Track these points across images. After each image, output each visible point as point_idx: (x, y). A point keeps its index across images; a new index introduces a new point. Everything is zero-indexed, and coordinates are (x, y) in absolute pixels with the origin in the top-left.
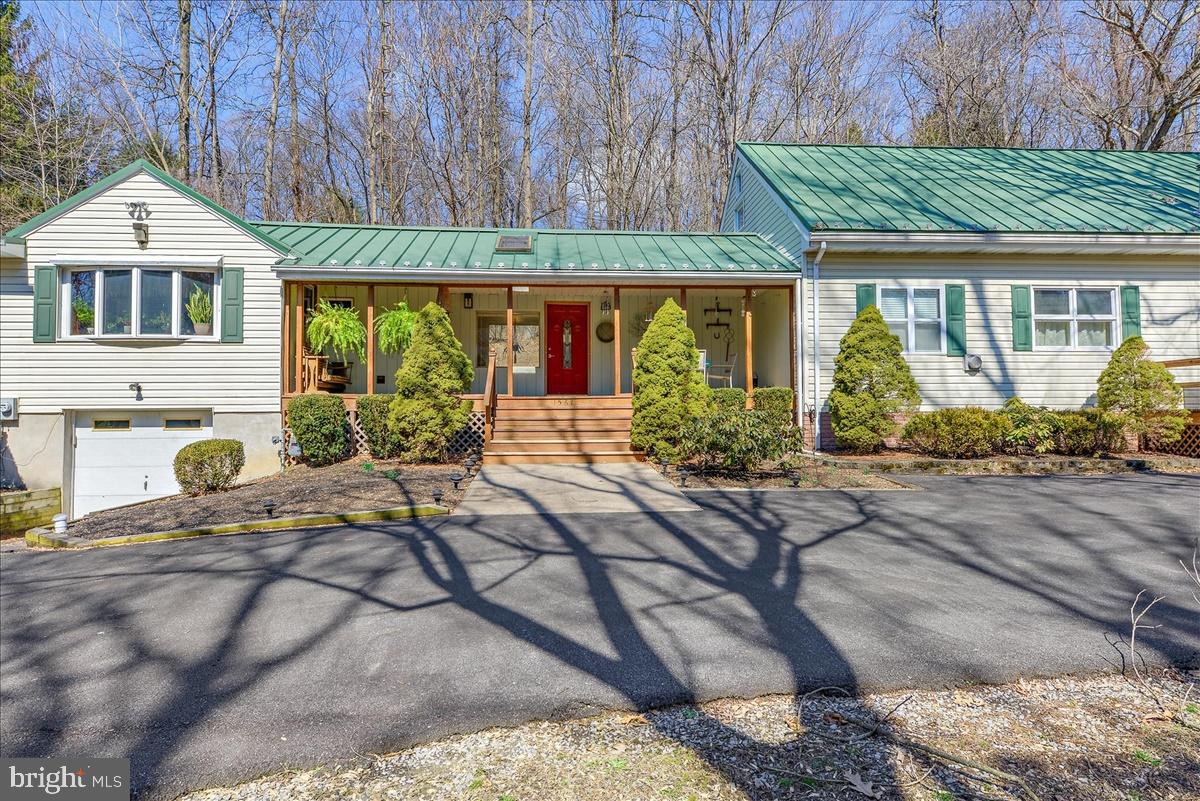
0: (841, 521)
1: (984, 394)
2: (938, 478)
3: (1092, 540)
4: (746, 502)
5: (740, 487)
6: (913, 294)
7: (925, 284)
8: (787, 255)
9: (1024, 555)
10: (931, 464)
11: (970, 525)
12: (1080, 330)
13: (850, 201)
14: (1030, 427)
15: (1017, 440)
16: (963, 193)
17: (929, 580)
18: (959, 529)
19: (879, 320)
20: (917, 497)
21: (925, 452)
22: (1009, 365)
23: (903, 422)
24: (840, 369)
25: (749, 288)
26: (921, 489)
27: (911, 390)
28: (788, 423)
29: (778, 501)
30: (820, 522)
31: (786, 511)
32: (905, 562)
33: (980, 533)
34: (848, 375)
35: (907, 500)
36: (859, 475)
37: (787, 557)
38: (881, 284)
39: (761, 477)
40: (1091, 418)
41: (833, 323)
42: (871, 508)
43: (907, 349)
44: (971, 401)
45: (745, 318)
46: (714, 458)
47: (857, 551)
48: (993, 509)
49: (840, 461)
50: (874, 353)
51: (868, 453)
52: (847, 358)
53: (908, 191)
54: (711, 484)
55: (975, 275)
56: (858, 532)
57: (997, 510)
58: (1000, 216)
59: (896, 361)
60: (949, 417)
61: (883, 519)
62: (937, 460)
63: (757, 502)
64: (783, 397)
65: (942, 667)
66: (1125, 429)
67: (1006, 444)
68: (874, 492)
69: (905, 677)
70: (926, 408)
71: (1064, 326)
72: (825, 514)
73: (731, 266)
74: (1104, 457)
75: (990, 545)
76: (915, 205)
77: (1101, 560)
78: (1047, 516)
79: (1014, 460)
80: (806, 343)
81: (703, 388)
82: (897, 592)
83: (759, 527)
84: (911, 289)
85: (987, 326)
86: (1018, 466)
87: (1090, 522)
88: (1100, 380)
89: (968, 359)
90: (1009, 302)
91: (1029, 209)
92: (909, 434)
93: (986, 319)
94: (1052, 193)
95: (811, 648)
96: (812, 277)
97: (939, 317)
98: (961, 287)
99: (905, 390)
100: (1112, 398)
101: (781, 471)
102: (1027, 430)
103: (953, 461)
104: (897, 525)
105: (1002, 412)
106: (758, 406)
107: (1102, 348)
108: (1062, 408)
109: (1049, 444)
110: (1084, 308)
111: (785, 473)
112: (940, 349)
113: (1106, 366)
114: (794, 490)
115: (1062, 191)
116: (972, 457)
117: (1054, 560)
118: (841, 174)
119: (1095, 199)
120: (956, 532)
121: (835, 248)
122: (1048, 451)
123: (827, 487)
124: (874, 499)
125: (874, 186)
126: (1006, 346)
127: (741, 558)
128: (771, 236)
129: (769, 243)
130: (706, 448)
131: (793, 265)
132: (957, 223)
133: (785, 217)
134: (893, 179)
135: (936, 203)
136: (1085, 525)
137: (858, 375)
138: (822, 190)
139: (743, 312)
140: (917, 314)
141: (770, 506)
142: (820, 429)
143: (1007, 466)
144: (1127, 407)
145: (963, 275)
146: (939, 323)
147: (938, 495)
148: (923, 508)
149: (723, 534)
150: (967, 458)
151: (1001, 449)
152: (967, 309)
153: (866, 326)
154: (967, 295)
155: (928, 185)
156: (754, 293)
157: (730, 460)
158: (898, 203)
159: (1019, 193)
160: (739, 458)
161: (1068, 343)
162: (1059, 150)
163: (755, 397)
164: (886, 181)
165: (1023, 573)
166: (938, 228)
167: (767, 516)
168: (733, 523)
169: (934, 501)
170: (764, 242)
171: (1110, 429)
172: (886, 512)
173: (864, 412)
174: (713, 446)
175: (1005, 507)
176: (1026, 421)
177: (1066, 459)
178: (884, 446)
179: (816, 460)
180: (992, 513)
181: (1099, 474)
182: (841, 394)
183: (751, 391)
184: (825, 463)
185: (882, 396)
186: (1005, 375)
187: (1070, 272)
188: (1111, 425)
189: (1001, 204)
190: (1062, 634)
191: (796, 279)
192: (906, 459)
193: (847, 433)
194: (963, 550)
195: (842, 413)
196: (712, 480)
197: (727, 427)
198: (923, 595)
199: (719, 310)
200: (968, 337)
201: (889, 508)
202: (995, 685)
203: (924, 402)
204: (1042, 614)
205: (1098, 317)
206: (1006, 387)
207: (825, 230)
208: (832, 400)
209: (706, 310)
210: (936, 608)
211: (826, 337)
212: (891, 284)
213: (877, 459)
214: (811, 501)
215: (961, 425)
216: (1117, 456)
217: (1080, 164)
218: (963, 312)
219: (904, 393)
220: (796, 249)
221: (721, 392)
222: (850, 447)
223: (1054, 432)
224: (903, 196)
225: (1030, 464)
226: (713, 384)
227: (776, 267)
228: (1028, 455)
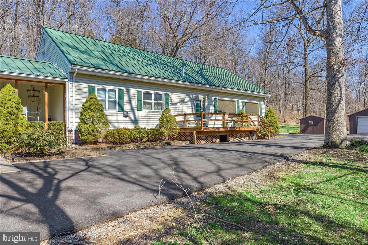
0: (79, 169)
1: (129, 124)
2: (115, 151)
3: (154, 166)
4: (42, 166)
5: (40, 160)
6: (108, 91)
7: (112, 88)
8: (63, 72)
9: (136, 173)
10: (112, 147)
11: (121, 166)
12: (155, 105)
13: (87, 56)
14: (141, 134)
15: (138, 138)
16: (124, 60)
17: (106, 186)
18: (118, 167)
19: (96, 99)
20: (107, 158)
21: (111, 143)
22: (137, 115)
23: (104, 133)
24: (82, 115)
25: (46, 83)
26: (108, 155)
27: (106, 122)
28: (62, 134)
29: (55, 164)
30: (70, 170)
31: (57, 168)
32: (99, 181)
33: (124, 168)
34: (85, 117)
35: (103, 159)
36: (89, 152)
37: (55, 185)
38: (97, 86)
39: (50, 155)
40: (157, 131)
41: (80, 98)
42: (91, 163)
43: (106, 109)
44: (125, 126)
45: (45, 95)
46: (29, 149)
47: (83, 179)
48: (129, 160)
49: (82, 147)
50: (94, 110)
51: (92, 144)
52: (84, 111)
53: (107, 56)
54: (27, 160)
55: (127, 86)
56: (84, 172)
57: (130, 160)
58: (134, 69)
59: (101, 113)
60: (118, 131)
61: (94, 167)
62: (114, 145)
63: (47, 165)
64: (60, 125)
65: (105, 215)
66: (165, 134)
67: (135, 139)
68: (92, 157)
69: (92, 222)
70: (111, 128)
71: (151, 104)
72: (73, 167)
73: (39, 74)
74: (160, 142)
75: (126, 171)
76: (109, 61)
77: (156, 172)
78: (143, 160)
79: (137, 144)
80: (70, 105)
81: (25, 121)
82: (94, 192)
83: (46, 175)
84: (107, 89)
85: (130, 103)
86: (138, 146)
87: (154, 161)
88: (159, 120)
89: (124, 113)
90: (136, 96)
91: (142, 68)
92: (106, 137)
93: (130, 100)
94: (148, 64)
95: (58, 219)
96: (72, 81)
97: (116, 99)
98: (123, 90)
99: (104, 122)
100: (162, 125)
101: (58, 153)
102: (141, 135)
103: (119, 145)
104: (99, 168)
105: (134, 129)
106: (50, 128)
107: (160, 111)
108: (150, 128)
109: (146, 139)
110: (156, 99)
111: (60, 153)
112: (116, 109)
113: (161, 116)
114: (63, 159)
115: (151, 64)
116: (125, 144)
117: (143, 174)
118: (84, 47)
119: (159, 68)
120: (117, 168)
121: (81, 72)
122: (146, 141)
123: (76, 157)
124: (92, 160)
125: (95, 53)
126: (135, 109)
127: (36, 188)
128: (57, 64)
129: (56, 67)
130: (25, 146)
131: (65, 76)
132: (122, 69)
133: (62, 58)
134: (102, 52)
135: (115, 62)
136: (152, 162)
137: (88, 117)
138: (77, 51)
139: (44, 92)
140: (109, 97)
141: (51, 166)
142: (75, 136)
143: (135, 146)
144: (166, 128)
145: (123, 86)
146: (116, 101)
147: (113, 157)
148: (108, 162)
149: (28, 180)
150: (123, 144)
151: (133, 141)
152: (124, 97)
153: (91, 100)
154: (124, 92)
155: (113, 55)
156: (49, 85)
157: (35, 150)
158: (103, 60)
159: (139, 63)
160: (40, 149)
161: (152, 109)
162: (151, 52)
163: (49, 125)
164: (100, 52)
165: (135, 179)
166: (115, 70)
167: (50, 170)
168: (33, 175)
169: (112, 159)
170: (53, 66)
171: (161, 134)
172: (95, 164)
173: (90, 130)
174: (28, 145)
175: (133, 159)
176: (140, 132)
177: (151, 143)
178: (98, 142)
179: (73, 148)
180: (129, 161)
181: (158, 147)
182: (82, 124)
183: (47, 122)
184: (76, 149)
185: (96, 124)
186: (135, 118)
187: (153, 88)
188: (162, 133)
189: (134, 65)
190: (142, 196)
191: (66, 82)
192: (104, 146)
193: (84, 138)
194: (118, 174)
195: (83, 130)
196: (28, 158)
197: (34, 137)
198: (103, 191)
199: (33, 91)
200: (125, 106)
201: (96, 162)
202: (121, 217)
203: (111, 126)
204: (138, 191)
205: (159, 102)
206: (135, 122)
207: (77, 65)
208: (79, 126)
209: (28, 90)
210: (106, 195)
211: (78, 103)
212: (101, 87)
213: (95, 146)
214: (68, 163)
215: (122, 134)
216: (163, 141)
217: (156, 57)
218: (123, 98)
219: (104, 123)
220: (66, 70)
221: (33, 123)
222: (86, 143)
223: (148, 135)
224: (105, 58)
225: (141, 145)
226: (30, 120)
227: (58, 76)
228: (141, 142)
